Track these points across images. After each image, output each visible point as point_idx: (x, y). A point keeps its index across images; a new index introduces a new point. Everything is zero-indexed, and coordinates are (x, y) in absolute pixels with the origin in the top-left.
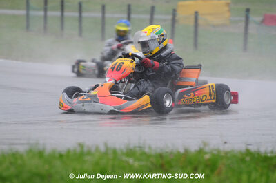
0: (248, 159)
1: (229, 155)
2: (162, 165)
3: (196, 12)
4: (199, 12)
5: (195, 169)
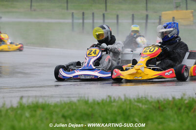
2: (159, 108)
3: (174, 18)
4: (175, 18)
5: (180, 109)
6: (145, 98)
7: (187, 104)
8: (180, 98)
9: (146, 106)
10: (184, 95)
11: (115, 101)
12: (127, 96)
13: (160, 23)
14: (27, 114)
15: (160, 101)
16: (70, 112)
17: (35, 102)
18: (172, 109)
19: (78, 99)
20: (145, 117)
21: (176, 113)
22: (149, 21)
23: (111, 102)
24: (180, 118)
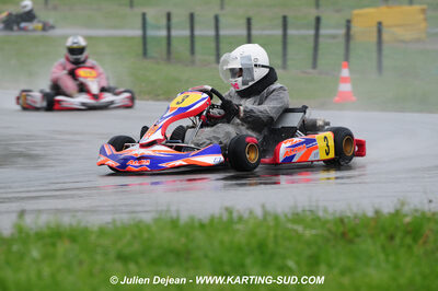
2: (344, 235)
3: (380, 24)
4: (384, 24)
5: (392, 238)
6: (312, 211)
7: (408, 224)
8: (392, 211)
9: (314, 232)
10: (403, 204)
11: (241, 219)
12: (269, 207)
13: (348, 36)
14: (35, 253)
15: (346, 220)
16: (136, 247)
17: (53, 225)
18: (372, 237)
19: (155, 215)
20: (311, 257)
21: (383, 248)
22: (323, 32)
23: (231, 221)
24: (392, 258)
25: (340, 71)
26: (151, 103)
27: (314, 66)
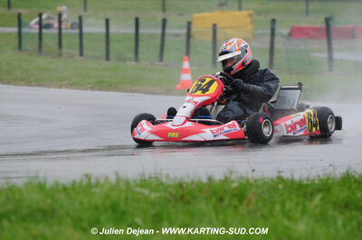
0: (281, 186)
1: (258, 183)
2: (182, 197)
3: (215, 25)
4: (218, 26)
5: (221, 199)
6: (157, 178)
7: (235, 188)
8: (222, 178)
9: (157, 195)
10: (231, 173)
11: (98, 184)
12: (122, 174)
13: (189, 35)
15: (184, 185)
18: (206, 199)
19: (26, 180)
20: (155, 216)
21: (214, 208)
22: (168, 31)
23: (89, 186)
24: (221, 217)
25: (182, 64)
26: (24, 87)
27: (161, 59)
